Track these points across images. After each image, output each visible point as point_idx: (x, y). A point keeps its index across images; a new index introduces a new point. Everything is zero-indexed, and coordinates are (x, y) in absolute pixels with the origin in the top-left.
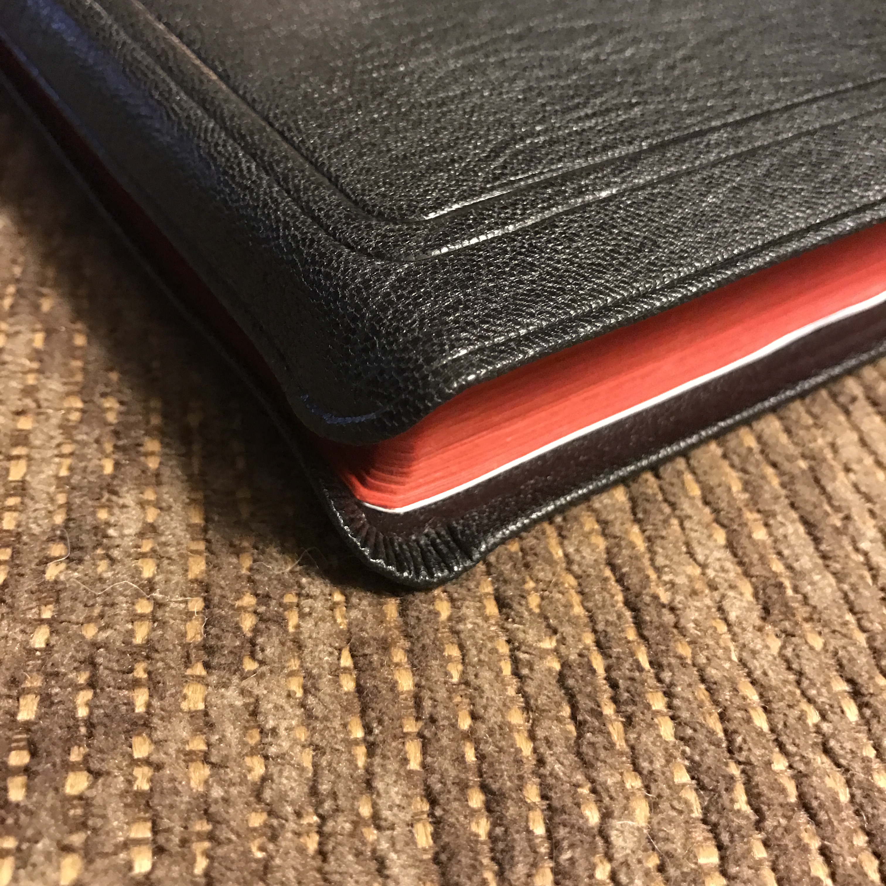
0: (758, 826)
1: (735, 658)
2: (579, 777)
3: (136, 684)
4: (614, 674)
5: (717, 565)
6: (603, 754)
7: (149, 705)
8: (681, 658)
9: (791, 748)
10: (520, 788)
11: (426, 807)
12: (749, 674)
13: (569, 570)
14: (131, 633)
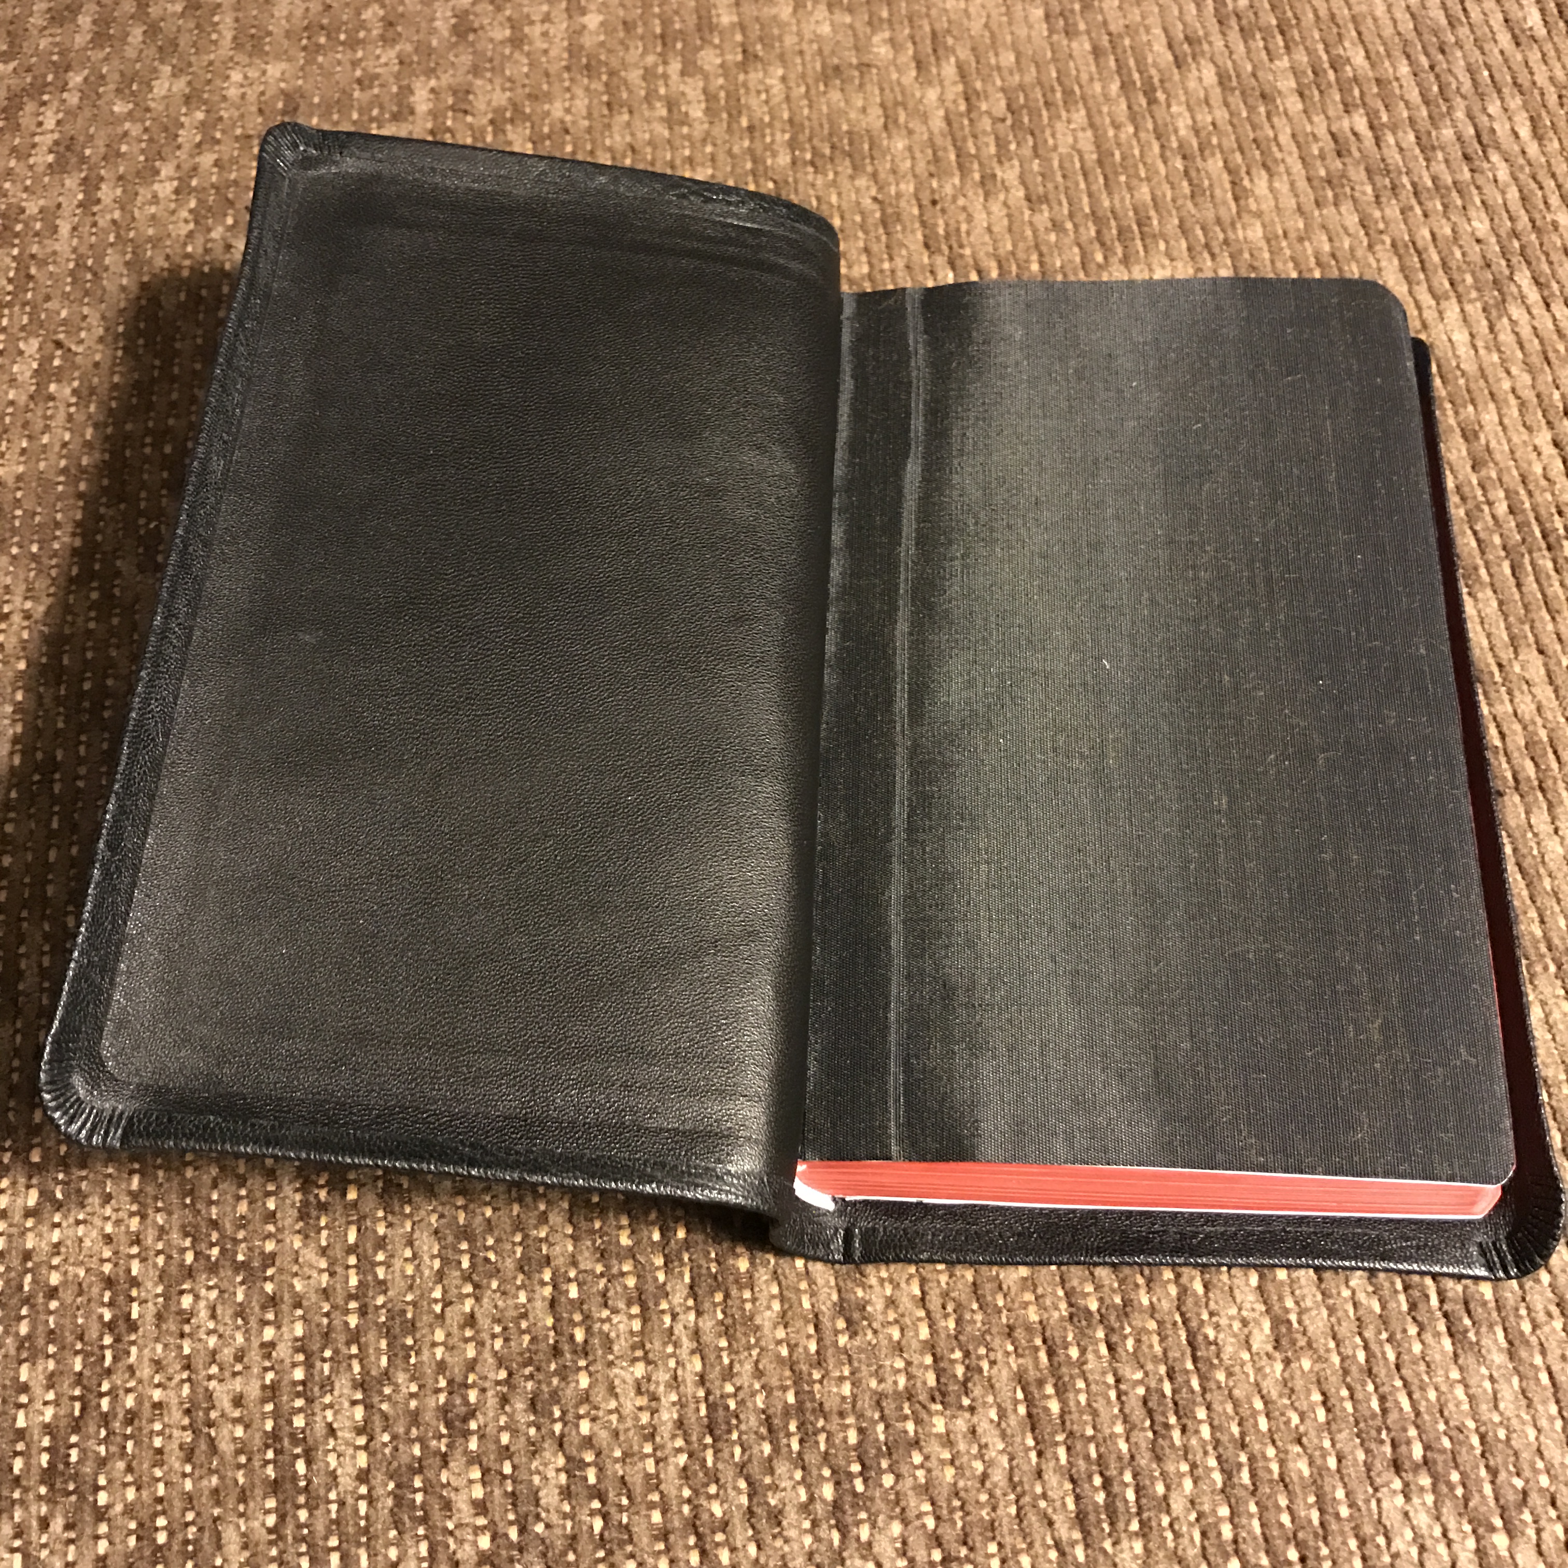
0: (1253, 1493)
1: (1252, 1380)
2: (1154, 1466)
3: (906, 1418)
4: (1177, 1397)
5: (1249, 1306)
6: (1167, 1451)
7: (916, 1432)
8: (1218, 1383)
9: (1279, 1443)
10: (1121, 1474)
11: (1071, 1487)
12: (1260, 1392)
13: (1152, 1317)
14: (895, 1383)
